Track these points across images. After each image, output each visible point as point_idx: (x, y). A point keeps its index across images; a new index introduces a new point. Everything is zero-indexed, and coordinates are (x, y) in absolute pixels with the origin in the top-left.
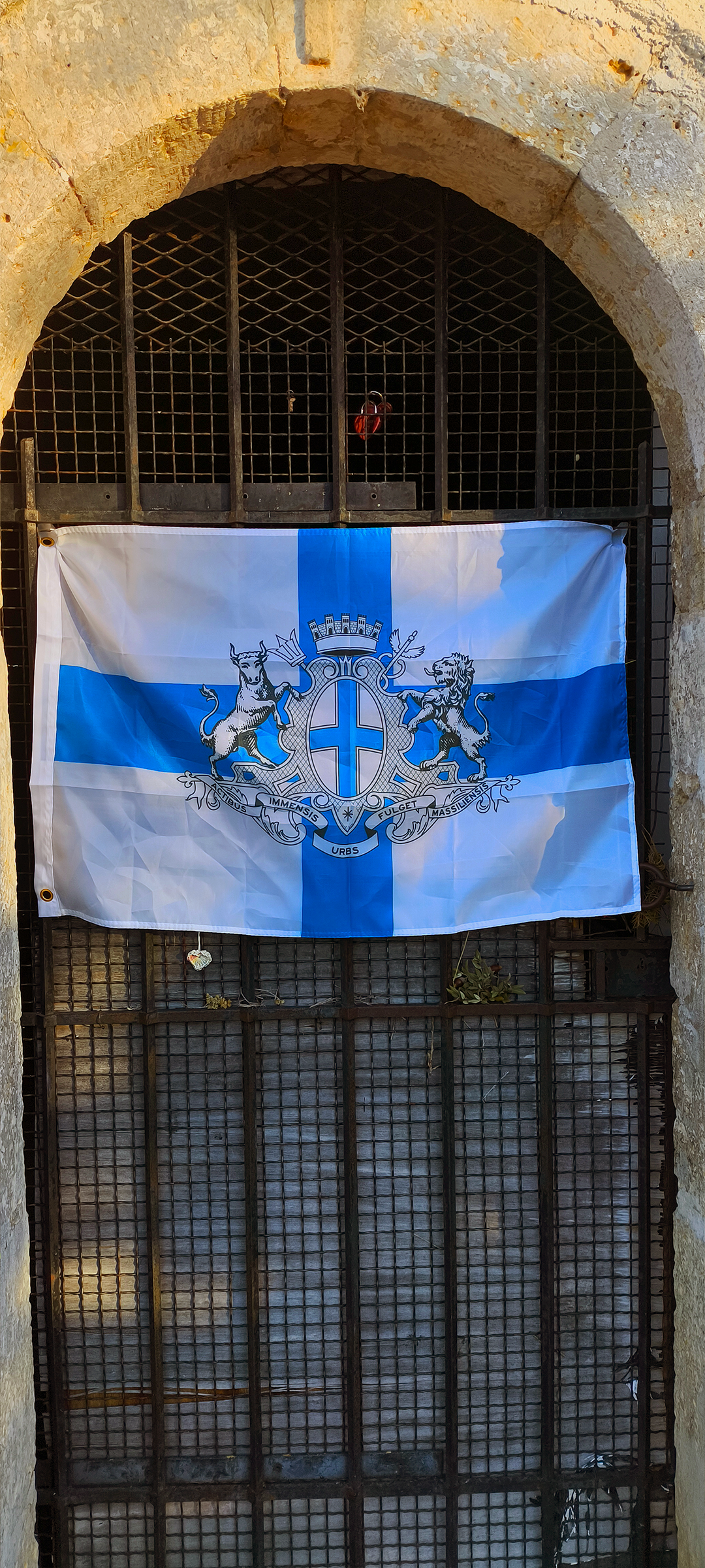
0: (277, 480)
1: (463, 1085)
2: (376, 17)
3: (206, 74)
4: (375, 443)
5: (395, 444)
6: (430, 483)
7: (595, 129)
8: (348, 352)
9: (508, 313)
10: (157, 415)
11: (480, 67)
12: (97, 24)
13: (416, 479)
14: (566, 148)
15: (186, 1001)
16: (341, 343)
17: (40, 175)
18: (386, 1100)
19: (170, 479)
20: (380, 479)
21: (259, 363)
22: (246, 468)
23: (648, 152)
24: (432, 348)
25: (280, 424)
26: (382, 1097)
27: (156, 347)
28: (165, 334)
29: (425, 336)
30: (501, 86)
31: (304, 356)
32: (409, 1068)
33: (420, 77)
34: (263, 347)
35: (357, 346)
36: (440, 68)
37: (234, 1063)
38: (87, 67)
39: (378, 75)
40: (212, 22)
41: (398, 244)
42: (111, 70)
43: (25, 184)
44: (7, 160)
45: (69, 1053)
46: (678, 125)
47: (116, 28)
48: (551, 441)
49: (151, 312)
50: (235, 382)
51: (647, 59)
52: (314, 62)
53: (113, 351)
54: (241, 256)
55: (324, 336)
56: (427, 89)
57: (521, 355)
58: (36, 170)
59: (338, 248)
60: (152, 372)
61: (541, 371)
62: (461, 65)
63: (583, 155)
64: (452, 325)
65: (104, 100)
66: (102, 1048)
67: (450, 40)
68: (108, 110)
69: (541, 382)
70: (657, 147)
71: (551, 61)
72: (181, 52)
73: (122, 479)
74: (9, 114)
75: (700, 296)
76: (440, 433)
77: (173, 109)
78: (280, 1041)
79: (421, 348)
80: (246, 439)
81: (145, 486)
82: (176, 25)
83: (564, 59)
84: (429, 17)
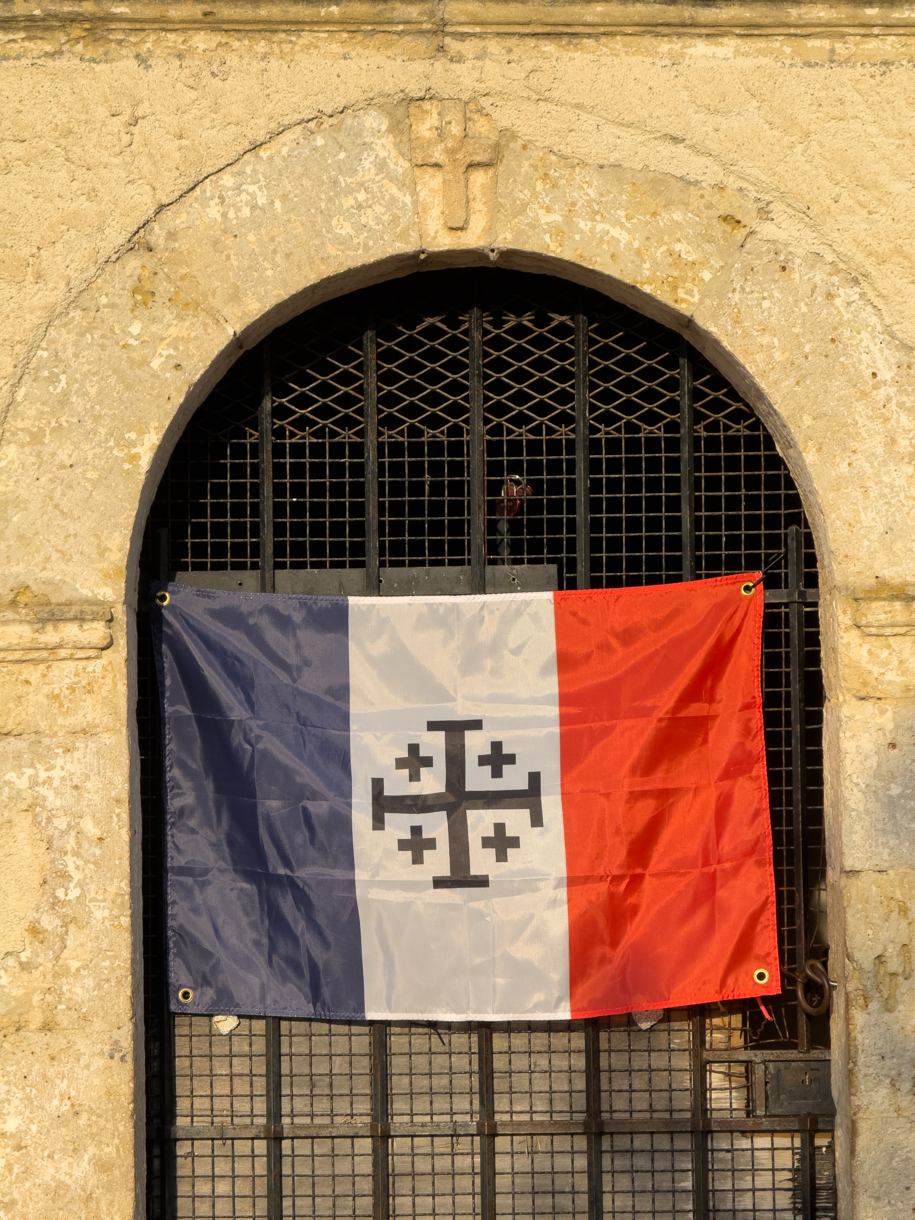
0: (412, 564)
1: (614, 1213)
2: (506, 187)
3: (356, 241)
4: (515, 527)
5: (535, 527)
6: (572, 565)
7: (707, 276)
8: (488, 437)
9: (650, 396)
10: (292, 503)
11: (600, 227)
12: (262, 201)
13: (559, 562)
14: (681, 293)
15: (312, 1116)
16: (480, 428)
17: (210, 330)
19: (303, 566)
20: (521, 562)
21: (396, 449)
22: (382, 553)
23: (756, 295)
24: (573, 431)
25: (417, 508)
27: (292, 435)
28: (302, 423)
29: (565, 419)
30: (620, 241)
31: (443, 442)
32: (553, 1193)
33: (547, 238)
34: (401, 433)
35: (497, 430)
36: (565, 228)
37: (366, 1186)
38: (251, 237)
39: (509, 236)
40: (362, 196)
41: (538, 331)
42: (273, 239)
43: (196, 338)
44: (180, 318)
45: (187, 1172)
46: (784, 269)
47: (278, 204)
48: (697, 523)
49: (288, 401)
50: (371, 468)
51: (754, 214)
52: (451, 229)
53: (248, 441)
54: (379, 345)
55: (462, 421)
56: (552, 247)
57: (665, 438)
58: (205, 326)
59: (477, 336)
60: (288, 460)
61: (685, 453)
62: (584, 225)
63: (696, 299)
64: (593, 408)
65: (266, 265)
66: (222, 1167)
67: (574, 204)
68: (269, 273)
69: (685, 467)
70: (764, 290)
71: (664, 219)
72: (334, 222)
73: (255, 566)
74: (183, 278)
75: (808, 421)
76: (582, 516)
77: (327, 271)
78: (413, 1163)
79: (563, 432)
80: (381, 524)
81: (278, 572)
82: (330, 200)
83: (677, 216)
84: (555, 186)
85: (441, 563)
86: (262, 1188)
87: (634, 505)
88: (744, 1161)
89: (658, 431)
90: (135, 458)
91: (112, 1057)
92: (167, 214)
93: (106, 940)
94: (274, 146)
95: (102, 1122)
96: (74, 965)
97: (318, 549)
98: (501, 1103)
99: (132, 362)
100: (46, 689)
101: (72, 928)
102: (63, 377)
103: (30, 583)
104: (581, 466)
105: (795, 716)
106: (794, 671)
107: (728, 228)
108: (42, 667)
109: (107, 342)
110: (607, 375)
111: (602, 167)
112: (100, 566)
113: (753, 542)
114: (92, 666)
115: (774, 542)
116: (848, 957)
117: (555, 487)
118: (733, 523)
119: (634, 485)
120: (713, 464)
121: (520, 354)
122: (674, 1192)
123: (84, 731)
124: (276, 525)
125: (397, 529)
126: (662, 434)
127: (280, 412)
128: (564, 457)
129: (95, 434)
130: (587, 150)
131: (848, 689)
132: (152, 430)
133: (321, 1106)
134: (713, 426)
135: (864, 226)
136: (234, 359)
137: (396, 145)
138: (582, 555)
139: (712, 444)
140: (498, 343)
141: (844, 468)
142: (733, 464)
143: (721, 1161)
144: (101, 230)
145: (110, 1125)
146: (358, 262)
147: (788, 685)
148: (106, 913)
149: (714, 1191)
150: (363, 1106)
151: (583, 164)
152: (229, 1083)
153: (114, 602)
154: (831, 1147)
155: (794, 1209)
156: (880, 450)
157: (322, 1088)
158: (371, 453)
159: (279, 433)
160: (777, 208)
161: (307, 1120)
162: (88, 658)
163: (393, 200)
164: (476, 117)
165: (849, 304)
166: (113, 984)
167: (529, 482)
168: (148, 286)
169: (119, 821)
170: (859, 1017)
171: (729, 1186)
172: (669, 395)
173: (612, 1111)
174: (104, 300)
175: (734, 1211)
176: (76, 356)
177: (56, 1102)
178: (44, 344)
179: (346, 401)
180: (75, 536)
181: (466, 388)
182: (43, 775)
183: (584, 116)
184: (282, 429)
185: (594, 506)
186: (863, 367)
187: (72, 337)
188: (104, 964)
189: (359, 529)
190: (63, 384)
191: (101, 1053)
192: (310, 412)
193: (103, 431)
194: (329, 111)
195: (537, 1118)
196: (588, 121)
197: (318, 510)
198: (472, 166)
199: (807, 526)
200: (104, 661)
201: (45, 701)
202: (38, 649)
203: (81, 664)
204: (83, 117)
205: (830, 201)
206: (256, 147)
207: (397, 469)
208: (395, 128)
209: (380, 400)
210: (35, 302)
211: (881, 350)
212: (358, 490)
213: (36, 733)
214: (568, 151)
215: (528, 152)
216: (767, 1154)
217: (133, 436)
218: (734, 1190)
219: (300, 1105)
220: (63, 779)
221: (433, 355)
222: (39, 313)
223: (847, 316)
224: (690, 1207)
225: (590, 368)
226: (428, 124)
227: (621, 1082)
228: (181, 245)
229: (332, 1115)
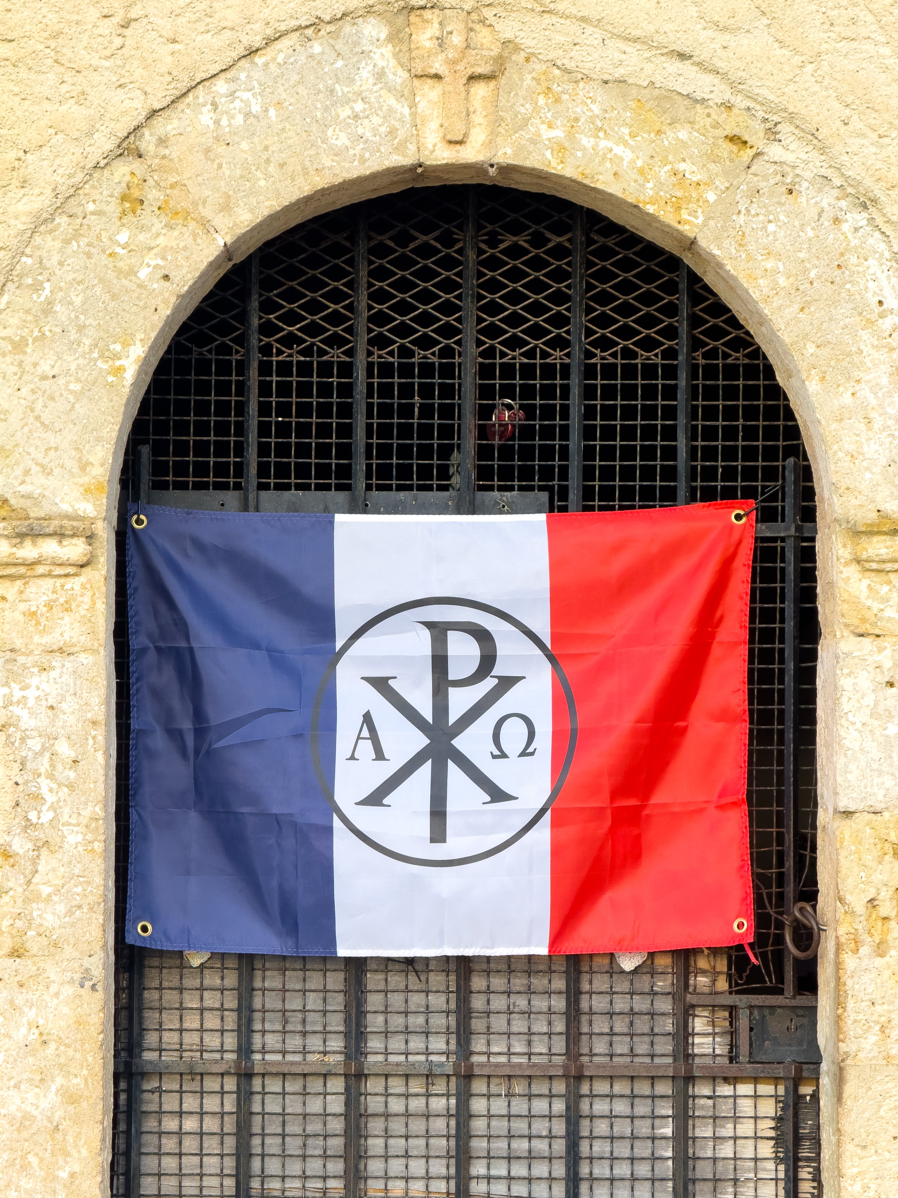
0: (400, 488)
1: (591, 1159)
2: (509, 102)
3: (352, 152)
4: (506, 452)
5: (527, 453)
6: (564, 493)
7: (711, 197)
8: (480, 360)
9: (648, 321)
10: (277, 423)
11: (603, 144)
12: (256, 108)
13: (549, 489)
14: (684, 215)
15: (284, 1053)
16: (472, 350)
17: (199, 241)
18: (504, 1173)
19: (287, 487)
20: (511, 489)
21: (386, 369)
22: (369, 476)
23: (761, 218)
24: (568, 355)
25: (405, 431)
26: (500, 1169)
27: (280, 353)
28: (289, 341)
29: (560, 343)
30: (623, 160)
31: (434, 363)
32: (530, 1138)
33: (548, 154)
34: (391, 354)
35: (489, 353)
36: (567, 144)
37: (337, 1125)
38: (244, 145)
39: (509, 151)
40: (359, 106)
41: (534, 252)
42: (266, 148)
43: (185, 248)
44: (169, 226)
45: (154, 1107)
46: (790, 192)
47: (272, 112)
48: (693, 452)
49: (276, 318)
50: (360, 388)
51: (761, 134)
52: (450, 142)
53: (235, 357)
54: (371, 263)
55: (454, 343)
56: (554, 164)
57: (662, 365)
58: (195, 236)
59: (472, 255)
60: (275, 378)
61: (682, 381)
62: (587, 142)
63: (700, 220)
64: (589, 333)
65: (259, 174)
66: (190, 1103)
67: (577, 120)
68: (262, 183)
69: (682, 395)
70: (770, 213)
71: (670, 137)
72: (330, 132)
73: (238, 487)
74: (172, 186)
75: (811, 349)
76: (575, 443)
77: (321, 182)
78: (386, 1103)
79: (557, 356)
80: (369, 447)
81: (263, 494)
82: (326, 109)
83: (683, 135)
84: (557, 100)
85: (429, 488)
86: (230, 1126)
87: (628, 433)
88: (725, 1109)
89: (655, 357)
90: (120, 370)
91: (82, 986)
92: (158, 121)
93: (79, 866)
94: (270, 52)
95: (71, 1052)
96: (46, 890)
97: (303, 471)
98: (478, 1044)
99: (119, 272)
100: (22, 606)
101: (44, 852)
102: (47, 285)
103: (8, 496)
104: (575, 392)
105: (789, 653)
106: (789, 606)
107: (735, 148)
108: (19, 583)
109: (93, 250)
110: (604, 298)
111: (606, 82)
112: (81, 481)
113: (750, 474)
114: (70, 583)
115: (771, 474)
116: (841, 900)
117: (548, 412)
118: (730, 454)
119: (629, 413)
120: (711, 393)
121: (515, 275)
122: (653, 1139)
123: (61, 650)
124: (260, 444)
125: (385, 451)
126: (659, 361)
127: (268, 329)
128: (558, 382)
129: (79, 345)
130: (591, 65)
131: (847, 626)
132: (138, 342)
133: (294, 1042)
134: (712, 354)
135: (874, 149)
136: (222, 272)
137: (396, 55)
138: (574, 482)
139: (711, 372)
140: (493, 263)
141: (847, 399)
142: (731, 393)
143: (703, 1107)
144: (90, 134)
145: (78, 1056)
146: (354, 174)
147: (782, 621)
148: (80, 837)
149: (694, 1139)
150: (336, 1043)
151: (586, 78)
152: (199, 1017)
153: (95, 518)
154: (815, 1097)
155: (777, 1158)
156: (884, 380)
157: (295, 1025)
158: (360, 373)
159: (266, 350)
160: (785, 128)
161: (278, 1057)
162: (67, 575)
163: (391, 110)
164: (477, 27)
165: (856, 230)
166: (85, 910)
167: (521, 407)
168: (136, 193)
169: (94, 743)
170: (849, 961)
171: (709, 1134)
172: (667, 321)
173: (592, 1055)
174: (91, 207)
175: (715, 1160)
176: (61, 264)
177: (24, 1030)
178: (28, 251)
179: (335, 319)
180: (56, 449)
181: (459, 309)
182: (17, 695)
183: (589, 30)
184: (269, 346)
185: (588, 433)
186: (869, 295)
187: (58, 244)
188: (75, 890)
189: (345, 451)
190: (47, 292)
191: (72, 981)
192: (298, 330)
193: (87, 341)
194: (327, 18)
195: (515, 1060)
196: (593, 35)
197: (303, 430)
198: (472, 78)
199: (806, 458)
200: (82, 579)
201: (21, 618)
202: (15, 565)
203: (59, 582)
204: (75, 17)
205: (839, 124)
206: (252, 52)
207: (386, 391)
208: (394, 37)
209: (370, 319)
210: (20, 207)
211: (888, 278)
212: (346, 411)
213: (12, 650)
214: (571, 65)
215: (531, 65)
216: (750, 1102)
217: (118, 347)
218: (715, 1138)
219: (272, 1040)
220: (38, 698)
221: (426, 274)
222: (24, 219)
223: (854, 242)
224: (670, 1154)
225: (588, 290)
226: (429, 34)
227: (601, 1025)
228: (173, 151)
229: (304, 1052)
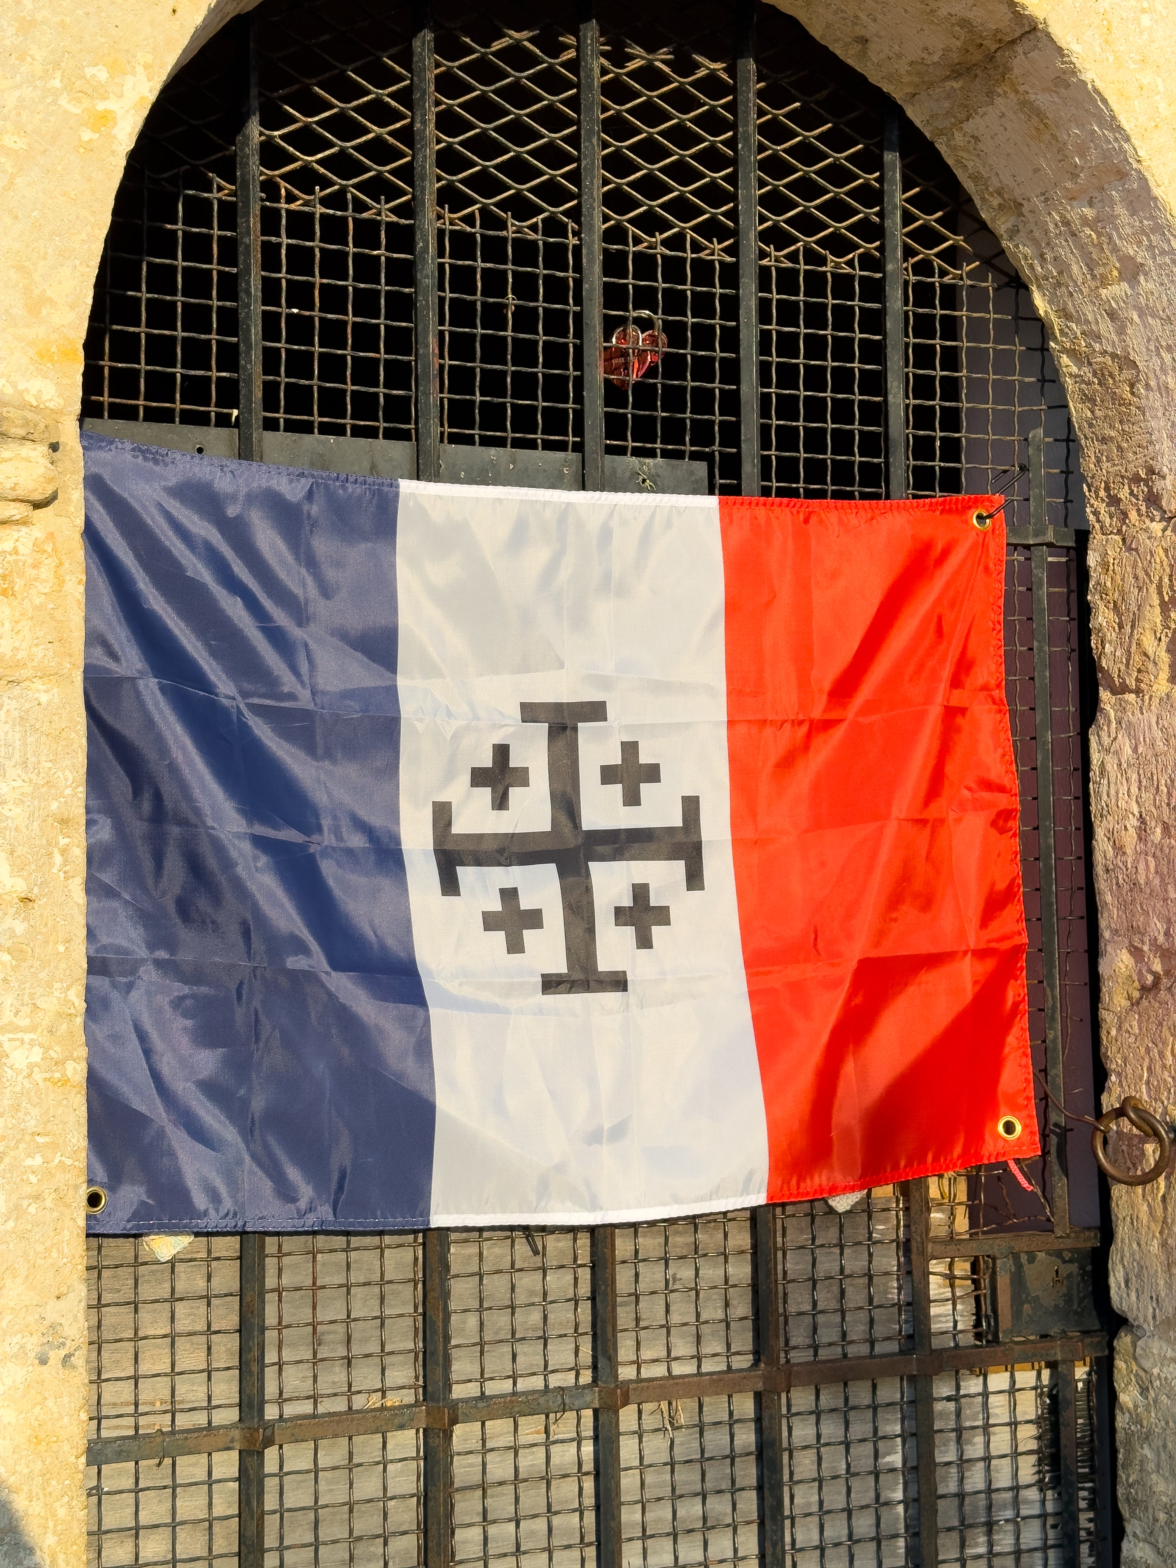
0: (486, 442)
1: (793, 1518)
4: (645, 396)
5: (674, 399)
6: (729, 465)
8: (605, 244)
9: (838, 210)
10: (290, 316)
13: (708, 458)
15: (315, 1398)
18: (668, 1560)
19: (306, 428)
20: (651, 454)
21: (463, 245)
24: (729, 250)
25: (494, 350)
27: (291, 197)
28: (306, 179)
29: (717, 230)
31: (535, 243)
32: (704, 1496)
34: (469, 220)
35: (617, 235)
37: (406, 1515)
41: (678, 81)
49: (283, 137)
53: (218, 196)
55: (565, 213)
57: (861, 277)
60: (285, 240)
66: (154, 1509)
69: (896, 327)
78: (484, 1465)
79: (714, 251)
81: (269, 436)
85: (531, 445)
86: (226, 1539)
87: (815, 378)
88: (972, 1414)
89: (850, 266)
90: (105, 120)
91: (43, 1361)
93: (35, 1112)
97: (332, 403)
98: (623, 1349)
104: (747, 309)
106: (1041, 649)
110: (777, 167)
112: (30, 333)
113: (977, 451)
117: (703, 337)
118: (951, 420)
119: (816, 347)
120: (924, 326)
121: (651, 114)
122: (877, 1474)
124: (264, 351)
125: (464, 379)
126: (855, 271)
127: (271, 155)
128: (718, 290)
133: (333, 1377)
134: (925, 268)
138: (753, 448)
139: (924, 295)
140: (619, 91)
142: (951, 328)
143: (942, 1415)
148: (36, 1055)
149: (935, 1467)
150: (403, 1372)
152: (168, 1350)
153: (60, 412)
157: (333, 1349)
159: (270, 189)
161: (306, 1407)
166: (48, 1203)
167: (666, 325)
169: (65, 862)
171: (954, 1456)
172: (864, 212)
173: (789, 1349)
175: (962, 1495)
179: (380, 151)
181: (570, 158)
184: (273, 184)
185: (763, 374)
189: (400, 375)
191: (21, 1353)
192: (318, 162)
193: (38, 54)
195: (679, 1369)
197: (333, 334)
200: (36, 532)
207: (463, 279)
209: (436, 159)
212: (402, 307)
216: (1004, 1400)
219: (295, 1379)
221: (519, 95)
224: (899, 1495)
227: (800, 1300)
229: (350, 1392)
